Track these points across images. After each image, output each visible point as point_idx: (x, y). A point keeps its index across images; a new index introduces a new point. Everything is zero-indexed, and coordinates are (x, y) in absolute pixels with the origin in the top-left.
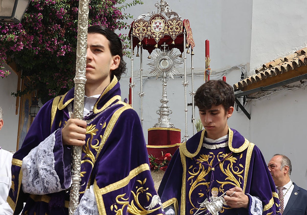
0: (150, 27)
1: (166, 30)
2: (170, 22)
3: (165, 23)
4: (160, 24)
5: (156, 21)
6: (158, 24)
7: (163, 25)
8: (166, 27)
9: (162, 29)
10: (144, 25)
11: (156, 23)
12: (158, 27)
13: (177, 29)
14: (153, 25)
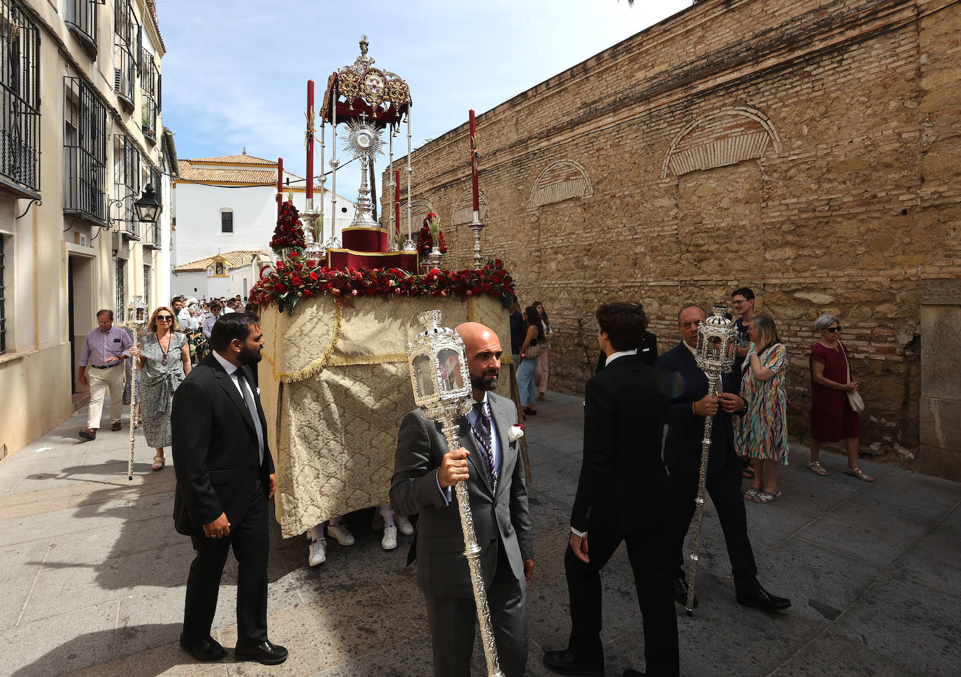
0: (364, 84)
1: (386, 94)
2: (392, 83)
3: (385, 83)
4: (378, 83)
5: (372, 77)
6: (375, 82)
7: (381, 85)
8: (387, 90)
9: (381, 90)
10: (354, 79)
11: (372, 81)
12: (375, 87)
13: (401, 95)
14: (368, 82)
